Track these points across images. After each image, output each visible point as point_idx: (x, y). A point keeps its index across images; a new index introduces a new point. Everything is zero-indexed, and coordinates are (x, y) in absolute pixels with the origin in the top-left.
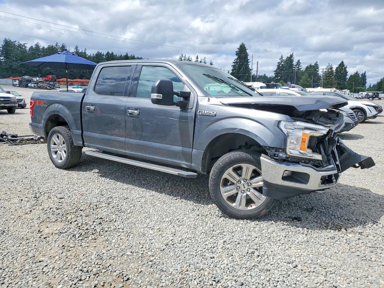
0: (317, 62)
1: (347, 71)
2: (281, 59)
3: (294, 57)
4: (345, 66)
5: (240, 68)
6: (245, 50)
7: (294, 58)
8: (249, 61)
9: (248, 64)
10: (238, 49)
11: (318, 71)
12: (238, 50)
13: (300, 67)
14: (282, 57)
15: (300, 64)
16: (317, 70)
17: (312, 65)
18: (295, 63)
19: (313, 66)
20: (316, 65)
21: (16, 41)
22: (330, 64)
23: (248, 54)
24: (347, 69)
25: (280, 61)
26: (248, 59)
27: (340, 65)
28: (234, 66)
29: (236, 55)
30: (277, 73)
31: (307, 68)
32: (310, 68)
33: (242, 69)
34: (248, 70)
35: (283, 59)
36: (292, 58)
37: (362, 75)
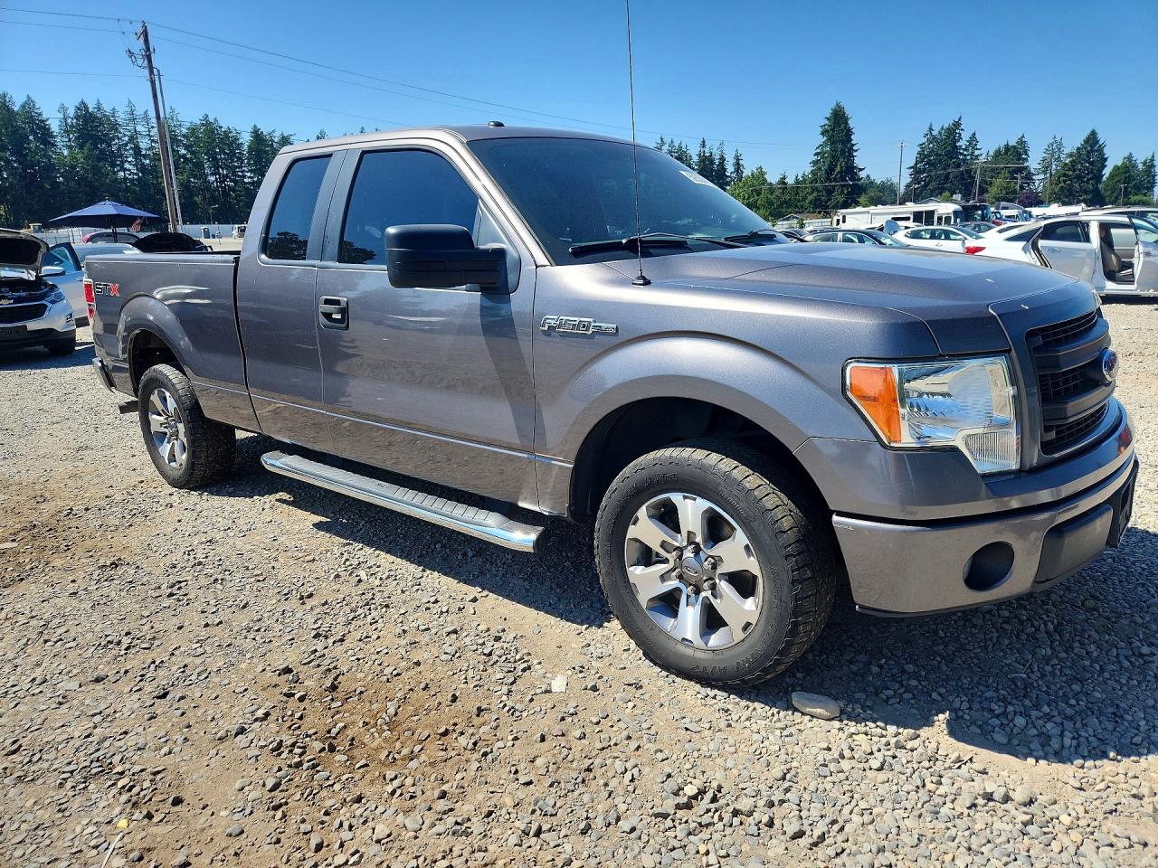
0: (1023, 136)
1: (1106, 156)
2: (927, 135)
3: (962, 127)
4: (1101, 143)
5: (831, 169)
6: (846, 120)
7: (962, 130)
8: (855, 148)
9: (854, 156)
10: (828, 119)
11: (1026, 160)
12: (827, 122)
13: (977, 152)
14: (931, 129)
15: (976, 145)
16: (1024, 156)
17: (1010, 144)
18: (962, 143)
19: (1014, 147)
20: (1022, 142)
21: (274, 131)
22: (1058, 139)
23: (853, 131)
24: (1105, 151)
25: (926, 139)
26: (853, 142)
27: (1087, 141)
28: (815, 163)
29: (823, 134)
30: (916, 171)
31: (998, 153)
32: (1006, 153)
33: (838, 169)
34: (851, 170)
35: (934, 133)
36: (957, 131)
37: (1144, 163)
